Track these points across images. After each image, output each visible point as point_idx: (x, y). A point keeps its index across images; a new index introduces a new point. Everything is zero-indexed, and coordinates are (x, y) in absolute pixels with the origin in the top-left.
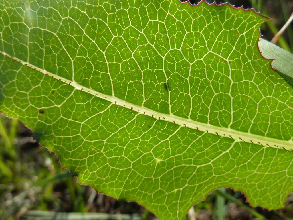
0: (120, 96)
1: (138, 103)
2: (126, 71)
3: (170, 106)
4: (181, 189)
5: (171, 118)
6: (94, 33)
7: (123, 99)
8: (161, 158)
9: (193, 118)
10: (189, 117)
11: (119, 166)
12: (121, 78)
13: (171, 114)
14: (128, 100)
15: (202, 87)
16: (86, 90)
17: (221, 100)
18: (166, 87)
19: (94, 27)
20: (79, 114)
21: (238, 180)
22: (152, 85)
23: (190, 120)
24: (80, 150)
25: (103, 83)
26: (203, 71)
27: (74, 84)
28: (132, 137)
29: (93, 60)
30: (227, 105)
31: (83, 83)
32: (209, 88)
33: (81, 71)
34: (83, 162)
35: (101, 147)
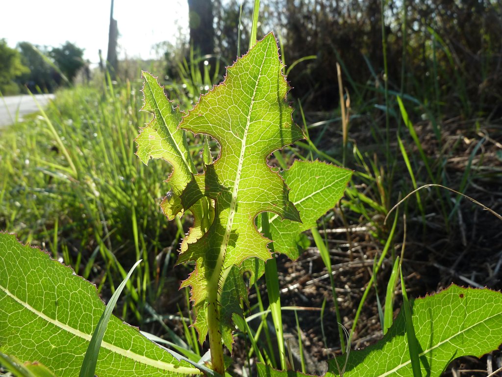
0: (30, 304)
1: (39, 310)
2: (36, 290)
3: (57, 316)
4: (64, 369)
5: (56, 323)
6: (22, 264)
7: (31, 306)
8: (55, 345)
9: (70, 325)
10: (67, 324)
11: (28, 346)
12: (32, 293)
13: (57, 320)
14: (34, 307)
15: (77, 308)
16: (12, 296)
17: (87, 317)
18: (56, 304)
19: (23, 262)
20: (8, 309)
21: (100, 370)
22: (49, 301)
23: (67, 325)
24: (5, 331)
25: (22, 294)
26: (77, 298)
27: (7, 291)
28: (37, 328)
29: (20, 280)
30: (90, 321)
31: (12, 292)
32: (81, 309)
33: (12, 285)
34: (6, 339)
35: (18, 332)
